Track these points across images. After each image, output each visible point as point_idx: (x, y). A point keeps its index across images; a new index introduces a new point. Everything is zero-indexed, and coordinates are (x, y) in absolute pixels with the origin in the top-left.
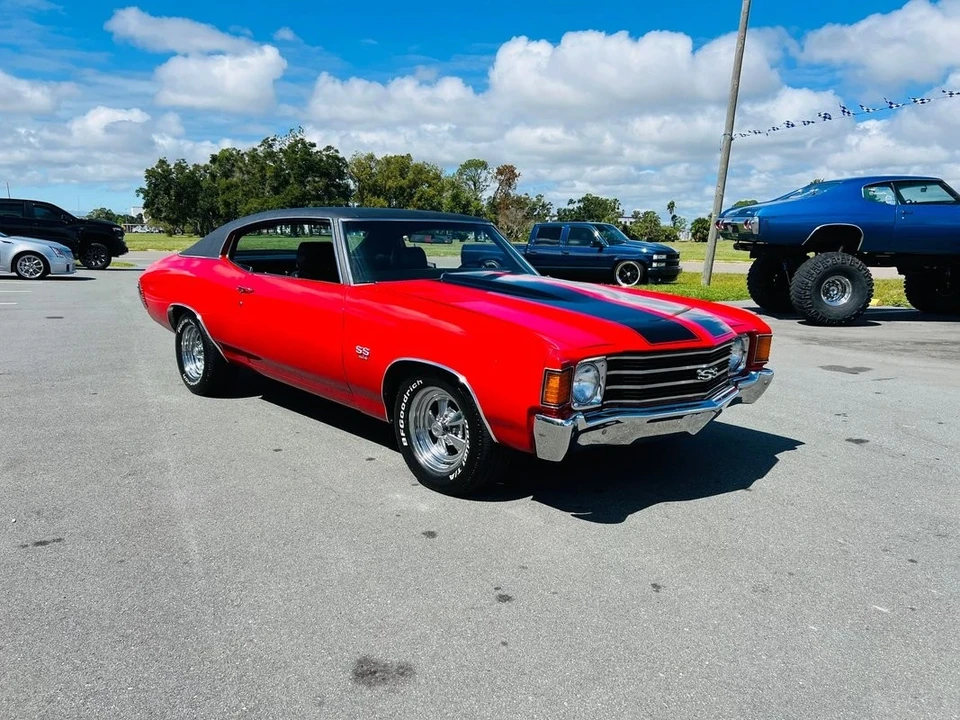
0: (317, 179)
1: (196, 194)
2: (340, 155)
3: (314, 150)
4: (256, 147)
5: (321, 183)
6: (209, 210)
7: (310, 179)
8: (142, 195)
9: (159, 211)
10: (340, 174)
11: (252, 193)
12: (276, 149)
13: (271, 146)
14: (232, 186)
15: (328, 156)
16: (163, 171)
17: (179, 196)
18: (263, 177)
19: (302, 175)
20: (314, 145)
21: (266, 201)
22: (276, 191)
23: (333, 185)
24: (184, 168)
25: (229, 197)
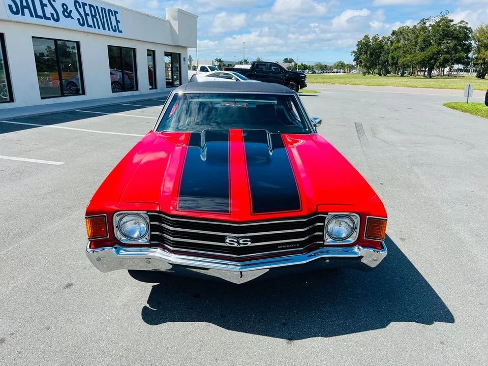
0: (449, 41)
1: (381, 53)
2: (468, 26)
3: (452, 23)
4: (416, 24)
5: (452, 43)
6: (385, 62)
7: (445, 41)
8: (354, 54)
9: (361, 62)
10: (465, 37)
11: (408, 51)
12: (427, 25)
13: (425, 23)
14: (398, 48)
15: (460, 27)
16: (365, 41)
17: (371, 54)
18: (416, 42)
19: (440, 40)
20: (452, 21)
21: (415, 56)
22: (422, 49)
23: (460, 45)
24: (377, 39)
25: (396, 54)
